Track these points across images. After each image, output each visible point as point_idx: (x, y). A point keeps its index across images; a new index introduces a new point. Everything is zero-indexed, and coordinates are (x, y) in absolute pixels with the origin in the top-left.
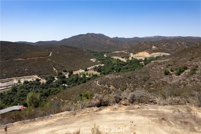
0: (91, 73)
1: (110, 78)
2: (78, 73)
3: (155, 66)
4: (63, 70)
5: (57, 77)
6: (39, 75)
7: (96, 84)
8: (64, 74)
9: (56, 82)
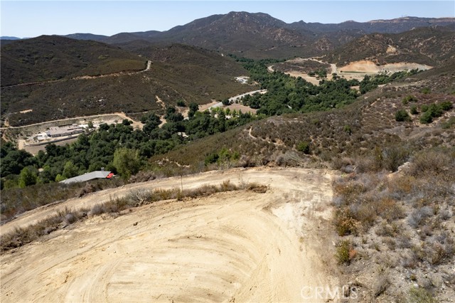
0: (237, 111)
1: (277, 124)
2: (209, 108)
3: (378, 101)
4: (177, 101)
5: (165, 118)
6: (129, 112)
7: (246, 135)
8: (180, 110)
9: (163, 127)
